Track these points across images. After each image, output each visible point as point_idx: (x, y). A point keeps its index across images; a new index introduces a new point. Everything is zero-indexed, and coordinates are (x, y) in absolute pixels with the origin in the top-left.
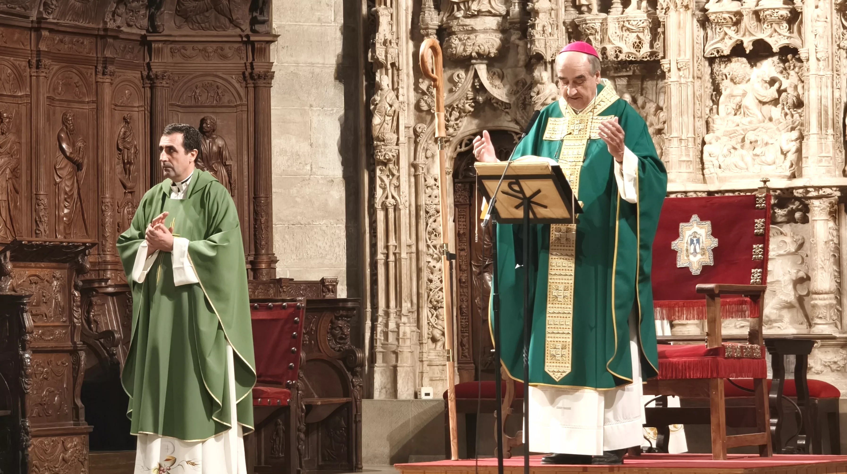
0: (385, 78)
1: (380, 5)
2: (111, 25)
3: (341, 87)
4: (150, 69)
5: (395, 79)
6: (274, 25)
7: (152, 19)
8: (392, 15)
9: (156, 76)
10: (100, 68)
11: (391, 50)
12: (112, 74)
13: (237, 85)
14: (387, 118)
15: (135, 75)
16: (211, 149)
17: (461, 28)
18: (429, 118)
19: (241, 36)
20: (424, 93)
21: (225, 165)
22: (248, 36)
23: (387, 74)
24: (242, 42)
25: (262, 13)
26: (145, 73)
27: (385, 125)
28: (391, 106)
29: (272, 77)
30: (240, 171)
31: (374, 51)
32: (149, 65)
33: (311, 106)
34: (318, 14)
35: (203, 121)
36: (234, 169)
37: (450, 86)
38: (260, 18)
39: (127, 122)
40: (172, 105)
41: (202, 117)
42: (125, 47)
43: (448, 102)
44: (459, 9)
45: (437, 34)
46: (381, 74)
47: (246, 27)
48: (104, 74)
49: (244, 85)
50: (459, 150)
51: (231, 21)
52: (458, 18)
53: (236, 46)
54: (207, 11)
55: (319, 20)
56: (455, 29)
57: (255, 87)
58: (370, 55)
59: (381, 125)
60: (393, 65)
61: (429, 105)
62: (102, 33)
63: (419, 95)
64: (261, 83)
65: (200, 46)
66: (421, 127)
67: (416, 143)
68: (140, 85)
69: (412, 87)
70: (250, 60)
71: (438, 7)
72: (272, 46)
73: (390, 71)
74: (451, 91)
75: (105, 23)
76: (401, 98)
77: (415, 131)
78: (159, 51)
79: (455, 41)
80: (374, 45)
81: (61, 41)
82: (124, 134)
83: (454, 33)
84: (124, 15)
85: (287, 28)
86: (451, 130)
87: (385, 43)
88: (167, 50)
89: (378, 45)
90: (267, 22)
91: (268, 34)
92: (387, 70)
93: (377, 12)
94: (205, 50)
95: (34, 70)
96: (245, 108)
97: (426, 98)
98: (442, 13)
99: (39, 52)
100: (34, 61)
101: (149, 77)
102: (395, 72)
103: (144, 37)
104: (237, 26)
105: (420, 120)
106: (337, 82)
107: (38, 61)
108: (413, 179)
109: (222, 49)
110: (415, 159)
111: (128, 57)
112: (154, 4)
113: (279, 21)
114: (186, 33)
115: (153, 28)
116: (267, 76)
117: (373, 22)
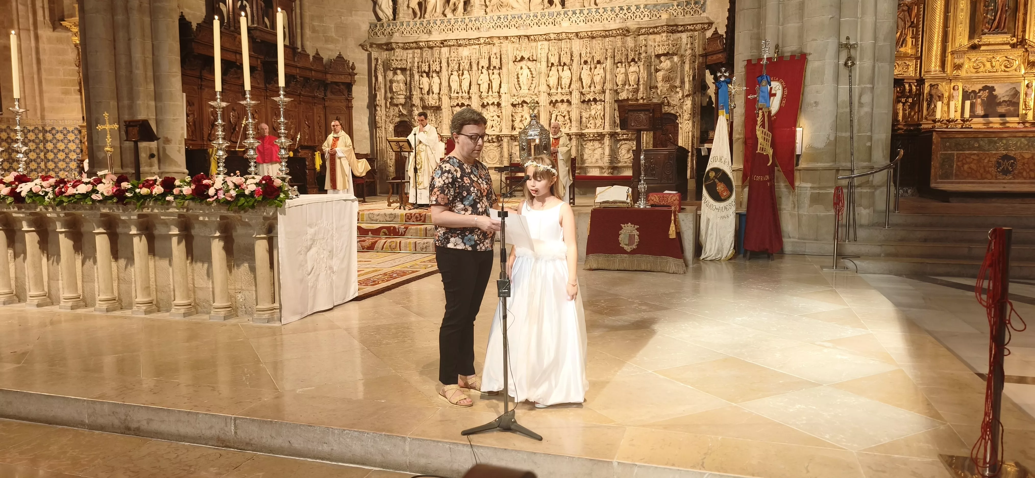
2: (316, 95)
3: (368, 110)
4: (325, 105)
5: (381, 109)
9: (326, 107)
10: (313, 104)
13: (345, 109)
14: (379, 117)
18: (388, 118)
19: (345, 98)
22: (347, 98)
25: (350, 92)
27: (379, 119)
28: (380, 115)
33: (361, 114)
34: (362, 93)
38: (350, 94)
40: (330, 113)
42: (319, 100)
43: (393, 114)
44: (395, 93)
46: (378, 107)
47: (347, 96)
53: (344, 100)
57: (349, 109)
60: (380, 105)
61: (389, 115)
62: (314, 96)
63: (386, 112)
66: (387, 120)
67: (386, 123)
68: (323, 109)
69: (385, 110)
70: (348, 103)
72: (353, 100)
74: (394, 111)
76: (382, 113)
77: (385, 120)
81: (305, 98)
82: (319, 119)
85: (356, 96)
88: (328, 101)
91: (352, 97)
94: (337, 101)
95: (299, 105)
96: (347, 114)
97: (388, 113)
99: (300, 101)
101: (324, 107)
102: (381, 107)
105: (386, 118)
107: (300, 103)
108: (385, 131)
109: (341, 101)
110: (385, 127)
111: (319, 102)
112: (325, 90)
113: (354, 94)
114: (333, 97)
115: (325, 96)
116: (352, 107)
117: (375, 96)
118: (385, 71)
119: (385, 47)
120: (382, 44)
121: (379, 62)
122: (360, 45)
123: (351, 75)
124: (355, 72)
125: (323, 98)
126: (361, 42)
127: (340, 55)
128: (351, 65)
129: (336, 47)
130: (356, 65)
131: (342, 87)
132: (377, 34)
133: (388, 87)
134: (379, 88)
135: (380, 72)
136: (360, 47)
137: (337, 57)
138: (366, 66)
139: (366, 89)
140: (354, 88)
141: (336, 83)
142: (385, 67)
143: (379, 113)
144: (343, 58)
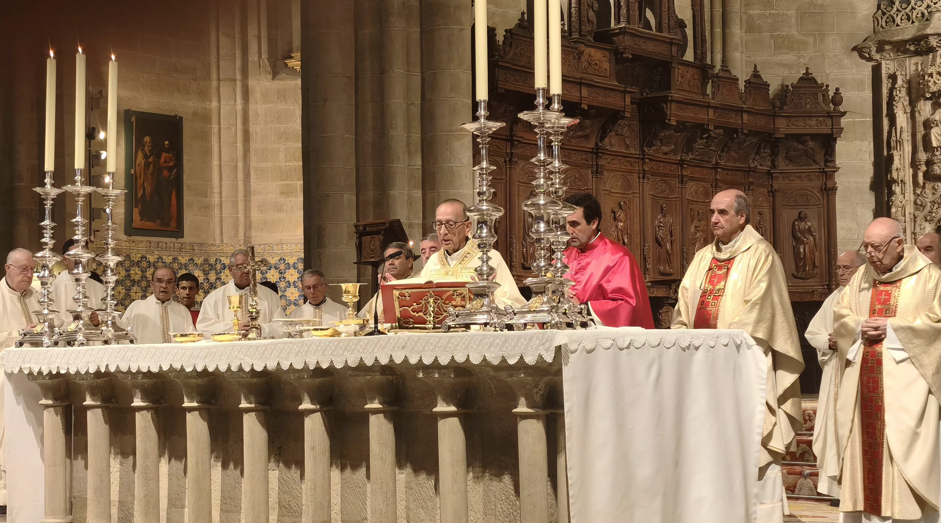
0: (897, 187)
1: (894, 150)
2: (752, 165)
3: (873, 194)
4: (772, 187)
5: (903, 188)
6: (837, 163)
7: (773, 162)
8: (900, 155)
9: (776, 191)
10: (747, 187)
11: (900, 173)
12: (753, 190)
13: (818, 195)
14: (899, 209)
15: (764, 191)
16: (805, 227)
17: (939, 160)
18: (922, 208)
19: (819, 169)
20: (918, 195)
21: (812, 235)
22: (823, 169)
23: (898, 186)
24: (820, 172)
25: (830, 156)
26: (770, 189)
27: (898, 213)
28: (901, 202)
29: (836, 189)
30: (820, 238)
31: (891, 174)
32: (771, 185)
33: (857, 204)
34: (860, 156)
35: (800, 213)
36: (817, 237)
37: (934, 191)
38: (830, 159)
39: (761, 215)
40: (784, 205)
41: (800, 210)
42: (759, 176)
43: (932, 200)
44: (937, 151)
45: (925, 164)
46: (895, 186)
47: (822, 164)
48: (749, 190)
49: (821, 193)
50: (938, 225)
51: (814, 161)
52: (936, 155)
53: (817, 174)
54: (802, 156)
55: (861, 159)
56: (936, 161)
57: (827, 195)
58: (889, 176)
59: (896, 212)
60: (902, 181)
61: (922, 202)
62: (748, 169)
63: (917, 197)
64: (830, 192)
65: (798, 175)
66: (917, 213)
67: (915, 222)
68: (767, 196)
69: (912, 192)
70: (824, 181)
71: (925, 150)
72: (836, 173)
73: (900, 185)
74: (933, 194)
75: (749, 164)
76: (906, 198)
77: (914, 215)
78: (777, 177)
79: (936, 168)
80: (891, 170)
81: (727, 174)
82: (760, 220)
83: (935, 163)
84: (759, 161)
85: (844, 164)
86: (934, 214)
87: (897, 169)
88: (781, 178)
89: (893, 171)
90: (833, 161)
91: (834, 167)
92: (898, 184)
93: (892, 154)
94: (801, 176)
95: (714, 189)
96: (822, 206)
97: (920, 198)
98: (928, 153)
99: (716, 179)
100: (714, 184)
101: (771, 191)
102: (903, 185)
103: (769, 170)
104: (817, 164)
105: (917, 209)
106: (871, 191)
107: (716, 184)
108: (913, 241)
109: (809, 176)
110: (914, 230)
111: (761, 181)
112: (774, 154)
113: (839, 161)
114: (791, 168)
115: (774, 166)
116: (834, 189)
117: (890, 159)
118: (913, 103)
119: (912, 48)
120: (905, 42)
121: (900, 82)
122: (855, 49)
123: (831, 117)
124: (842, 108)
125: (769, 173)
126: (858, 41)
127: (807, 73)
128: (831, 94)
129: (799, 57)
130: (844, 94)
131: (811, 144)
132: (894, 21)
133: (919, 137)
134: (900, 142)
135: (900, 105)
136: (855, 54)
137: (801, 79)
138: (868, 94)
139: (868, 145)
140: (840, 146)
141: (799, 138)
142: (914, 91)
143: (897, 198)
144: (814, 80)
